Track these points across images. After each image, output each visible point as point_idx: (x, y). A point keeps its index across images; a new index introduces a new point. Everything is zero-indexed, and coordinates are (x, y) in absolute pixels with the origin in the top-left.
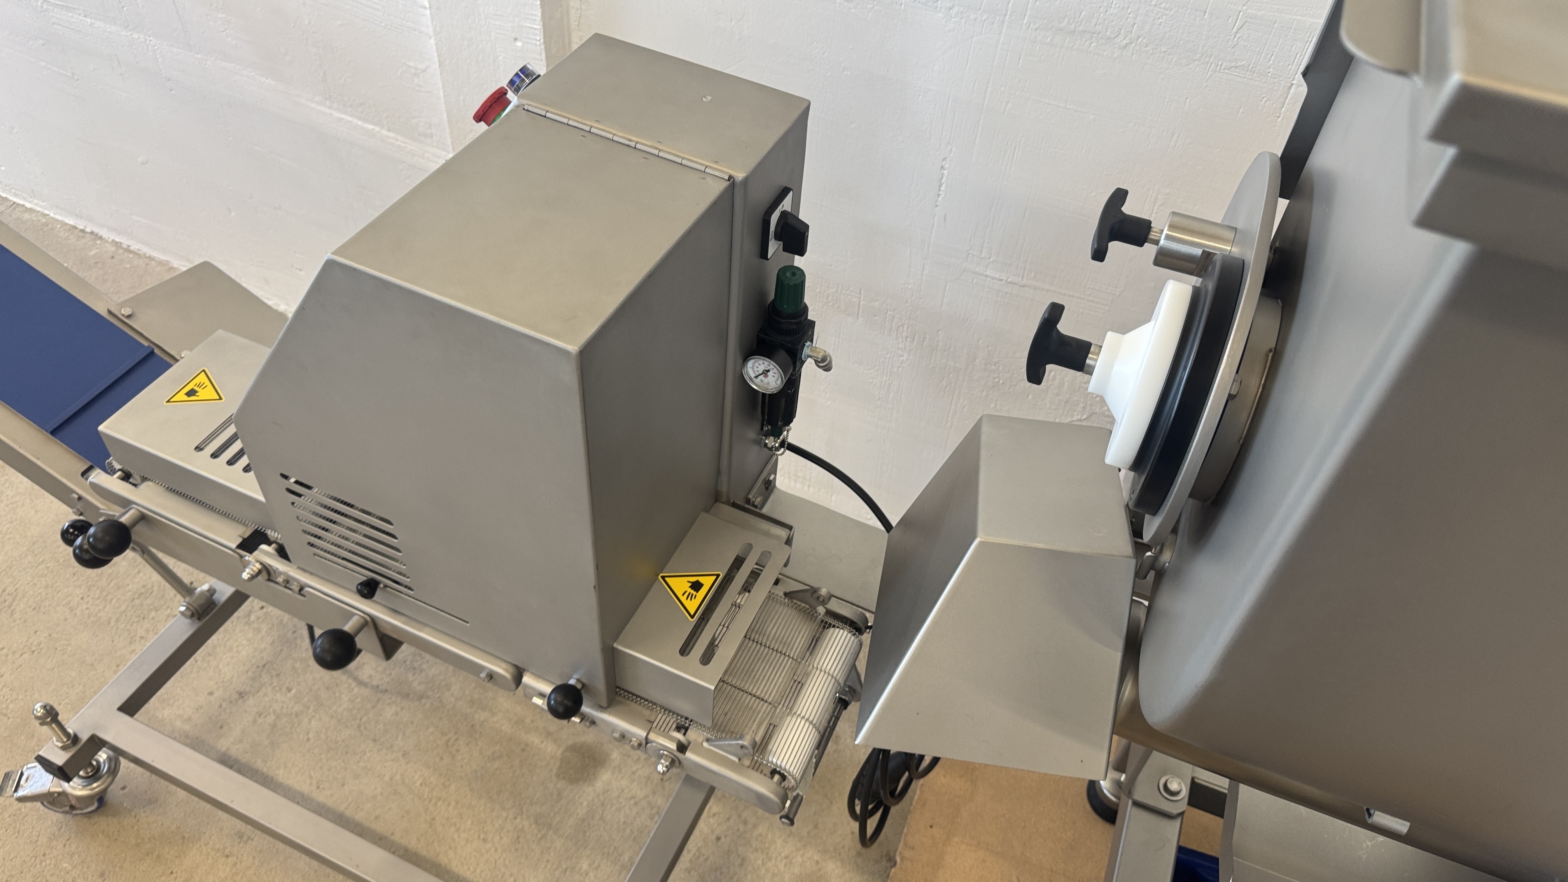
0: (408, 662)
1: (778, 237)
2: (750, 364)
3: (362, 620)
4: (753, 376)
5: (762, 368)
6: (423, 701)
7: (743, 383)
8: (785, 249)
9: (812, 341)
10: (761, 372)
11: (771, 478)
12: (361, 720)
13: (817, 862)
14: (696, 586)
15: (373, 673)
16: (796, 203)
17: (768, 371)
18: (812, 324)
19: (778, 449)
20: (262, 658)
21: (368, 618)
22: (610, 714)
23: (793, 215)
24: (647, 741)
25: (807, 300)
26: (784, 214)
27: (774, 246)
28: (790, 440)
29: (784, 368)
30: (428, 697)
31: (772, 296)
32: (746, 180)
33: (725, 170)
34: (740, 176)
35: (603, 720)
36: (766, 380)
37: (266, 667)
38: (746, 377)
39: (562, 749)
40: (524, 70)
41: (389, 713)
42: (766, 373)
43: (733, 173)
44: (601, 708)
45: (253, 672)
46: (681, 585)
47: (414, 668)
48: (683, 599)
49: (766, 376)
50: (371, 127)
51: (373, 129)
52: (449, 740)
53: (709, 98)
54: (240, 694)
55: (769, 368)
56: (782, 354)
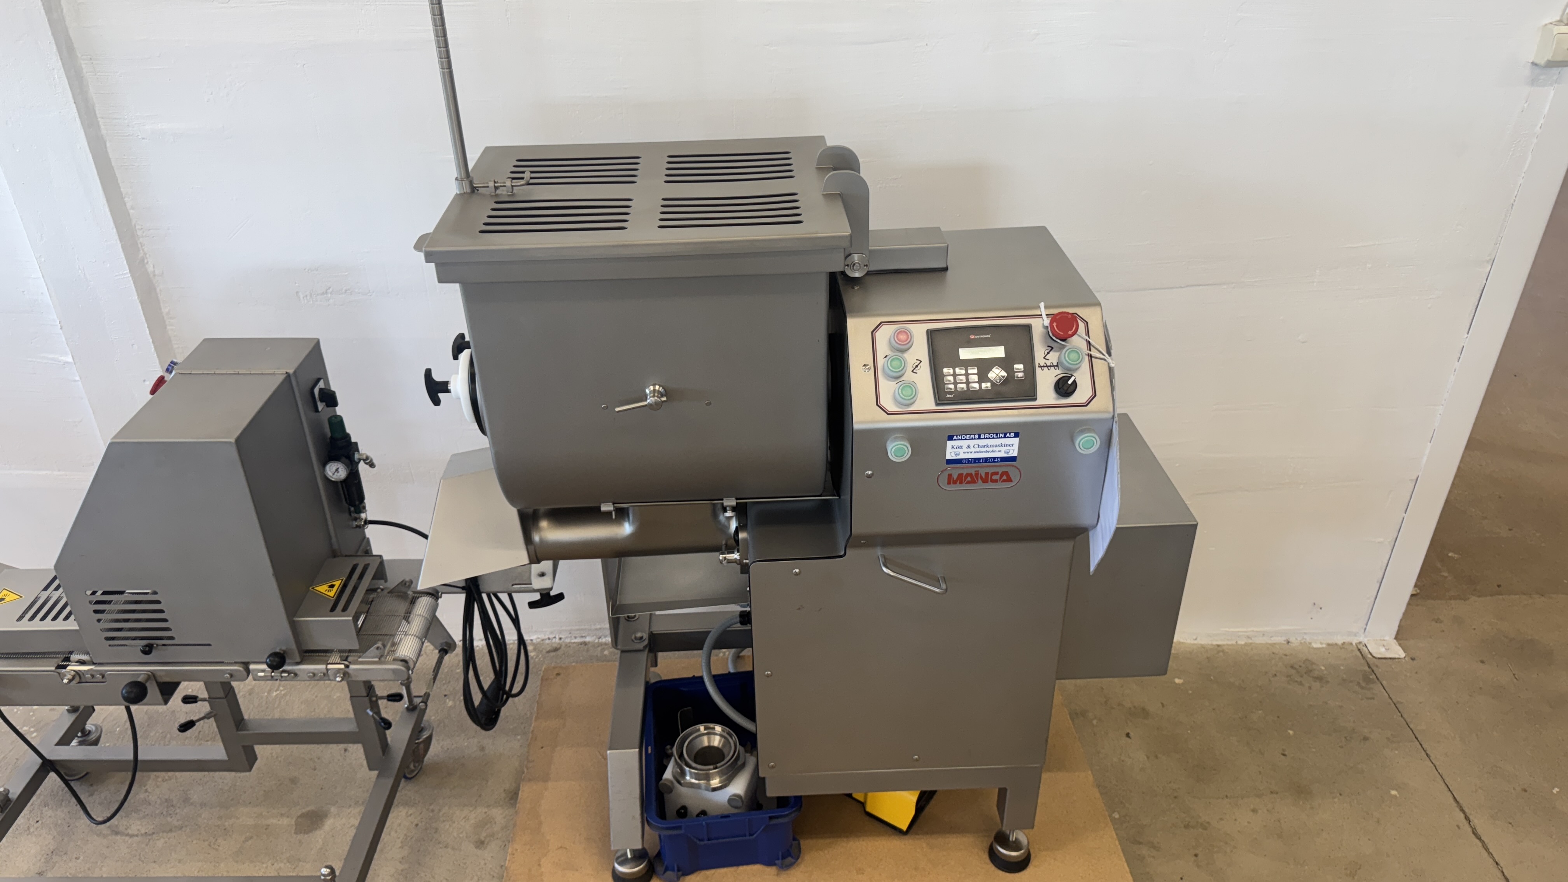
0: (164, 813)
1: (321, 401)
2: (328, 468)
3: (146, 676)
4: (331, 475)
5: (334, 469)
6: (183, 829)
7: (326, 479)
8: (328, 406)
9: (358, 450)
10: (334, 471)
11: (368, 548)
12: (140, 855)
13: (486, 813)
14: (332, 586)
15: (139, 827)
16: (327, 382)
17: (338, 468)
18: (356, 444)
19: (364, 526)
20: (49, 849)
21: (150, 673)
22: (303, 664)
23: (327, 389)
24: (327, 670)
25: (348, 430)
26: (321, 390)
27: (321, 406)
28: (369, 518)
29: (347, 466)
30: (186, 826)
31: (329, 434)
32: (295, 372)
33: (284, 371)
34: (291, 371)
35: (300, 670)
36: (339, 474)
37: (54, 853)
38: (328, 476)
39: (294, 819)
40: (172, 362)
41: (160, 843)
42: (337, 470)
43: (288, 371)
44: (298, 663)
45: (45, 859)
46: (323, 589)
47: (170, 814)
48: (326, 593)
49: (338, 472)
50: (44, 472)
51: (47, 474)
52: (210, 842)
53: (269, 348)
54: (39, 874)
55: (338, 466)
56: (344, 459)
